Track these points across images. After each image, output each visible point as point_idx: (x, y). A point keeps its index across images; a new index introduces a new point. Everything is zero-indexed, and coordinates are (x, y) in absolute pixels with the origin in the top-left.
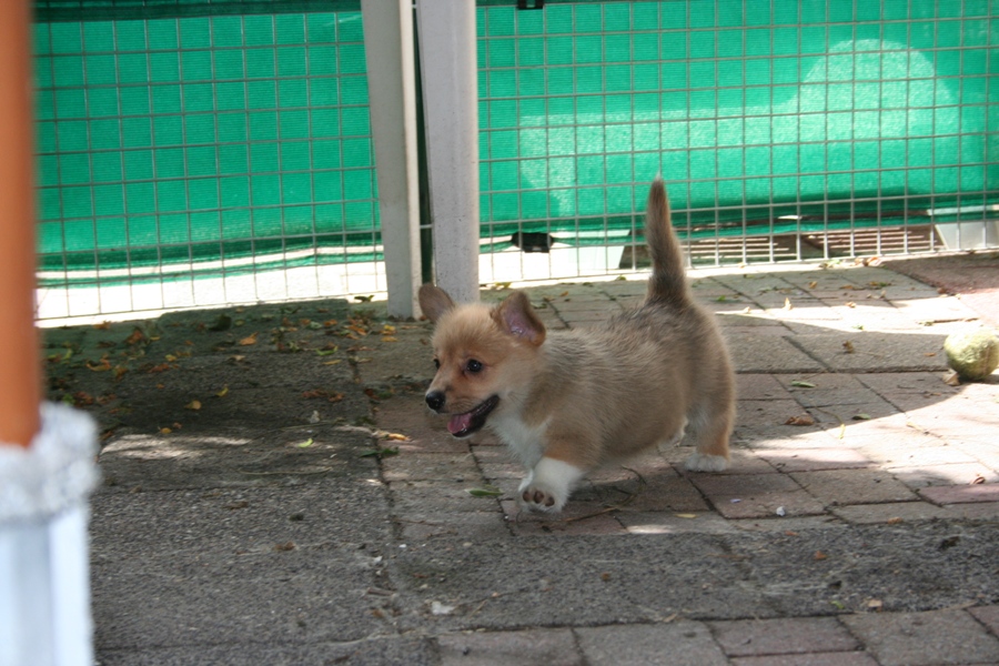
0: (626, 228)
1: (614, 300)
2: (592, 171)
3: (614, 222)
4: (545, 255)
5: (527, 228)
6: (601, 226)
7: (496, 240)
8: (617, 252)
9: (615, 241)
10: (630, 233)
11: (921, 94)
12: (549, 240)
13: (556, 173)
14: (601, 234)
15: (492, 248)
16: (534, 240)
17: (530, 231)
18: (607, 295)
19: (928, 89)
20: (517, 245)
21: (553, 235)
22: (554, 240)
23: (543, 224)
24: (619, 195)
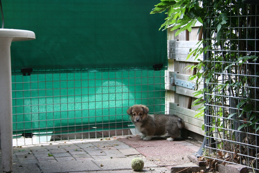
0: (52, 131)
1: (49, 150)
2: (42, 117)
3: (49, 130)
4: (31, 139)
5: (26, 132)
6: (45, 131)
7: (18, 135)
8: (50, 137)
9: (49, 135)
10: (53, 132)
11: (125, 96)
12: (32, 135)
13: (33, 117)
14: (46, 133)
15: (17, 137)
16: (28, 135)
17: (27, 132)
18: (47, 149)
19: (127, 95)
20: (23, 136)
21: (33, 133)
22: (33, 135)
23: (30, 130)
24: (50, 123)
